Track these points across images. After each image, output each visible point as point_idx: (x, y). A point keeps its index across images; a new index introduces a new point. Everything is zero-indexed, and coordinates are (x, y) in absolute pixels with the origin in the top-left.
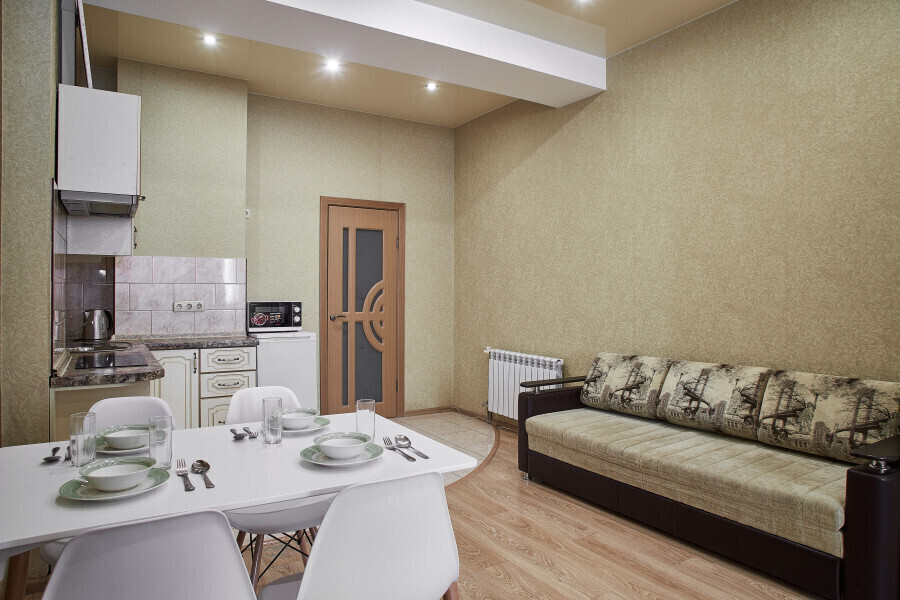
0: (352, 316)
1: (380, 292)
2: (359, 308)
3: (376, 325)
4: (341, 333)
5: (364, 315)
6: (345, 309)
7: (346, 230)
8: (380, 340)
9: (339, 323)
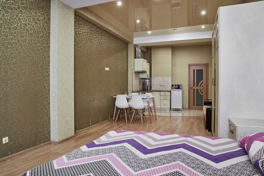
0: (195, 88)
1: (202, 83)
2: (197, 86)
3: (201, 90)
4: (193, 91)
5: (198, 88)
6: (194, 86)
7: (194, 70)
8: (202, 93)
9: (193, 89)
